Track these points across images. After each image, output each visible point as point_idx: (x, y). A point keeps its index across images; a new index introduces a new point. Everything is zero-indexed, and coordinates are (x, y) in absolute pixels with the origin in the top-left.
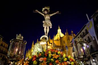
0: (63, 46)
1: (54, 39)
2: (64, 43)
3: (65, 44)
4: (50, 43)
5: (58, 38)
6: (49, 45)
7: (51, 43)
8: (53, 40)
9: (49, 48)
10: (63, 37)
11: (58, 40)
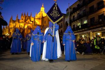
0: (43, 25)
1: (36, 17)
2: (45, 23)
4: (30, 21)
6: (29, 22)
7: (32, 22)
8: (35, 19)
9: (29, 26)
10: (45, 17)
11: (39, 19)
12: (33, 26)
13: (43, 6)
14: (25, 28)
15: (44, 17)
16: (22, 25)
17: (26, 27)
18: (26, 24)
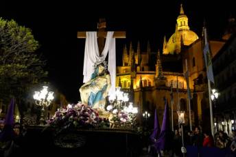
2: (194, 65)
3: (195, 67)
5: (176, 46)
9: (145, 81)
10: (191, 45)
12: (155, 80)
13: (182, 12)
14: (135, 87)
15: (187, 47)
16: (125, 82)
17: (137, 85)
18: (135, 78)
